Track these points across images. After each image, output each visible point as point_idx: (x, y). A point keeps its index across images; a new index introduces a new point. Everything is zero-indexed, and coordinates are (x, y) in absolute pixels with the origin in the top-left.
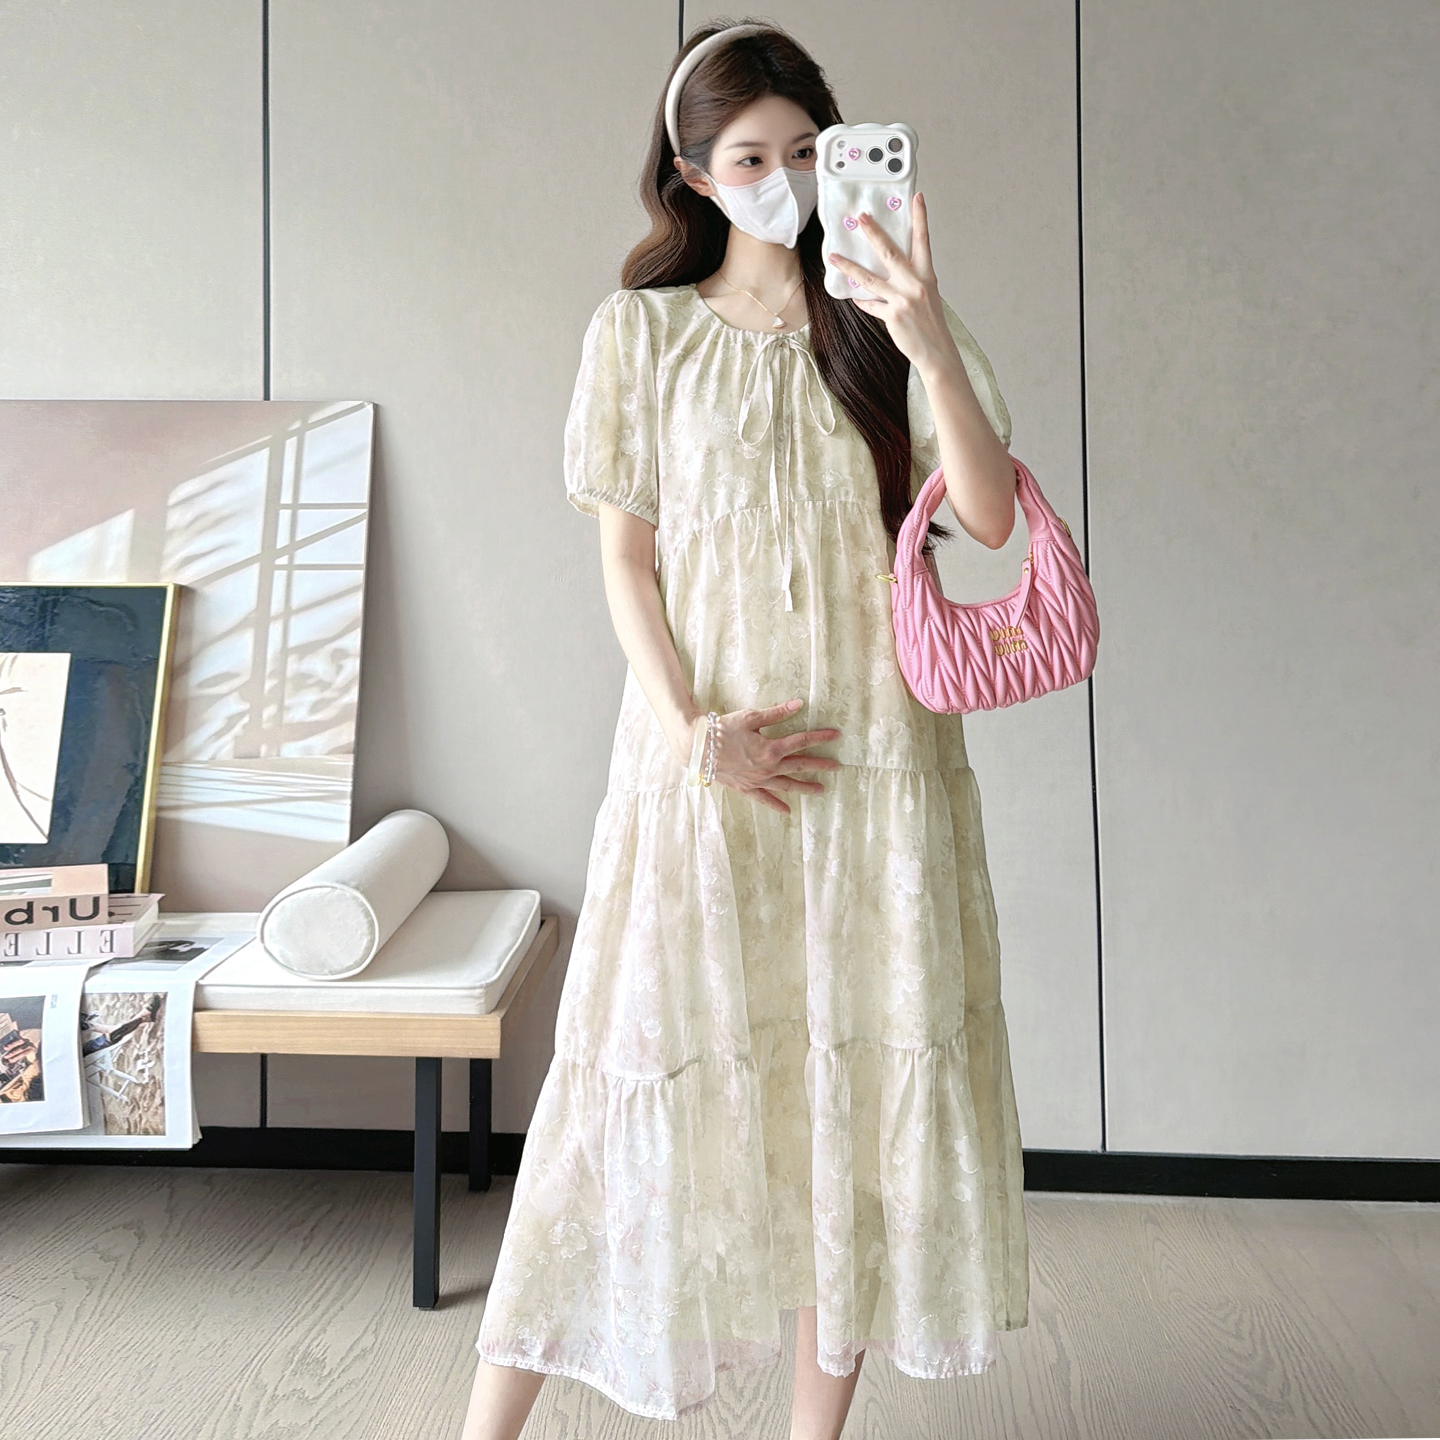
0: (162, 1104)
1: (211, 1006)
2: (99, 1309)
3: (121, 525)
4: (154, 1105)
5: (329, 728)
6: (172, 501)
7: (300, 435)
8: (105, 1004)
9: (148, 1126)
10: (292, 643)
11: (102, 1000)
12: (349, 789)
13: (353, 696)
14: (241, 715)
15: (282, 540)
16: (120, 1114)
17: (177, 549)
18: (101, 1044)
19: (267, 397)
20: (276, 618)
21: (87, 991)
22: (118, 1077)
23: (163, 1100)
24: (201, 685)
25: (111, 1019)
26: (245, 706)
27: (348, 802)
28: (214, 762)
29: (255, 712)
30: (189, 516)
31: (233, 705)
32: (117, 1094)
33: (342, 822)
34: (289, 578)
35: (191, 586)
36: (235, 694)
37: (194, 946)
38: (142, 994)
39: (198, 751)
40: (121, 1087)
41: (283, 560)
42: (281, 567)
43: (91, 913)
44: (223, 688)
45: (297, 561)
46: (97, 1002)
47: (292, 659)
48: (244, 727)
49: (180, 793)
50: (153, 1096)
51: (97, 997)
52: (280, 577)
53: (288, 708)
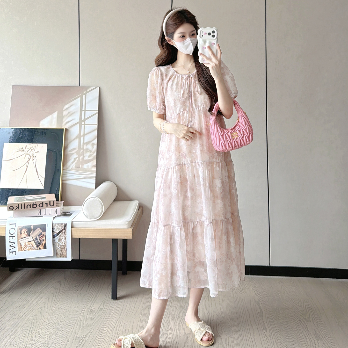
0: (66, 250)
1: (74, 226)
2: (55, 300)
3: (55, 114)
4: (65, 250)
5: (92, 161)
6: (64, 109)
7: (86, 94)
8: (56, 226)
9: (64, 255)
10: (85, 142)
11: (56, 225)
12: (95, 176)
13: (95, 154)
14: (76, 158)
15: (83, 119)
16: (59, 252)
17: (65, 120)
18: (56, 235)
19: (80, 86)
20: (82, 136)
21: (53, 223)
22: (59, 243)
23: (66, 249)
24: (70, 151)
25: (57, 230)
26: (77, 156)
27: (95, 179)
28: (72, 169)
29: (79, 157)
30: (67, 113)
31: (75, 156)
32: (59, 248)
33: (94, 184)
34: (84, 126)
35: (68, 129)
36: (76, 153)
37: (70, 213)
38: (63, 224)
39: (69, 166)
40: (59, 246)
41: (83, 123)
42: (83, 124)
43: (53, 205)
44: (74, 152)
45: (86, 123)
46: (55, 225)
47: (85, 145)
48: (77, 161)
49: (66, 177)
50: (65, 248)
51: (55, 224)
52: (83, 126)
53: (85, 157)
